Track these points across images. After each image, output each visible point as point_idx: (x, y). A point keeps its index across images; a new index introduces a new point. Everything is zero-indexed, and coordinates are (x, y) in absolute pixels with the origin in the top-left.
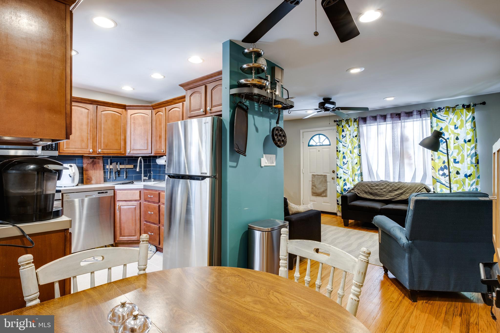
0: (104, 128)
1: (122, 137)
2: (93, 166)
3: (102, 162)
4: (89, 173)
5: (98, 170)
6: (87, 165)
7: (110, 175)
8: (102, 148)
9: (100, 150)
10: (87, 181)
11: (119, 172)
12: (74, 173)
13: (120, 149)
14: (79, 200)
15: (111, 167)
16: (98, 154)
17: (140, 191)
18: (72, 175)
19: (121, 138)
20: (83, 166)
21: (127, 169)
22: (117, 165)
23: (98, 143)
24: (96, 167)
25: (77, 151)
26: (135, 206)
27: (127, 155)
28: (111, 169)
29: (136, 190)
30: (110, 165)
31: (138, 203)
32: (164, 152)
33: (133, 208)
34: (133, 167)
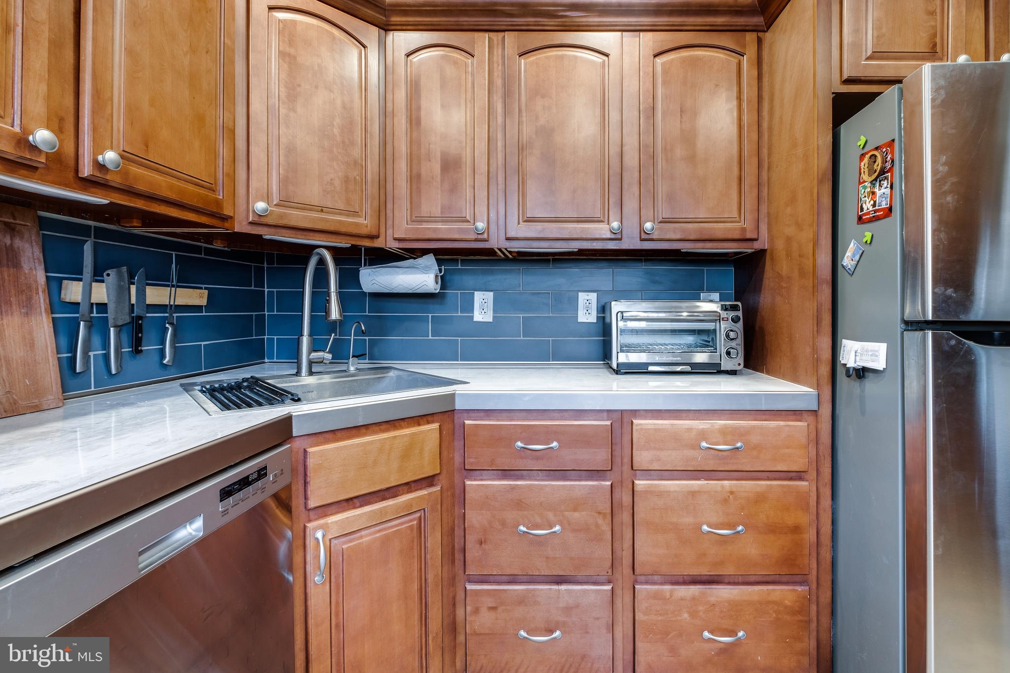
1: (225, 118)
3: (38, 254)
9: (110, 156)
11: (136, 329)
13: (212, 182)
15: (100, 293)
17: (441, 427)
19: (220, 123)
21: (178, 308)
22: (133, 282)
26: (418, 515)
28: (93, 306)
29: (419, 425)
30: (94, 284)
31: (430, 494)
32: (485, 236)
33: (409, 532)
34: (204, 302)
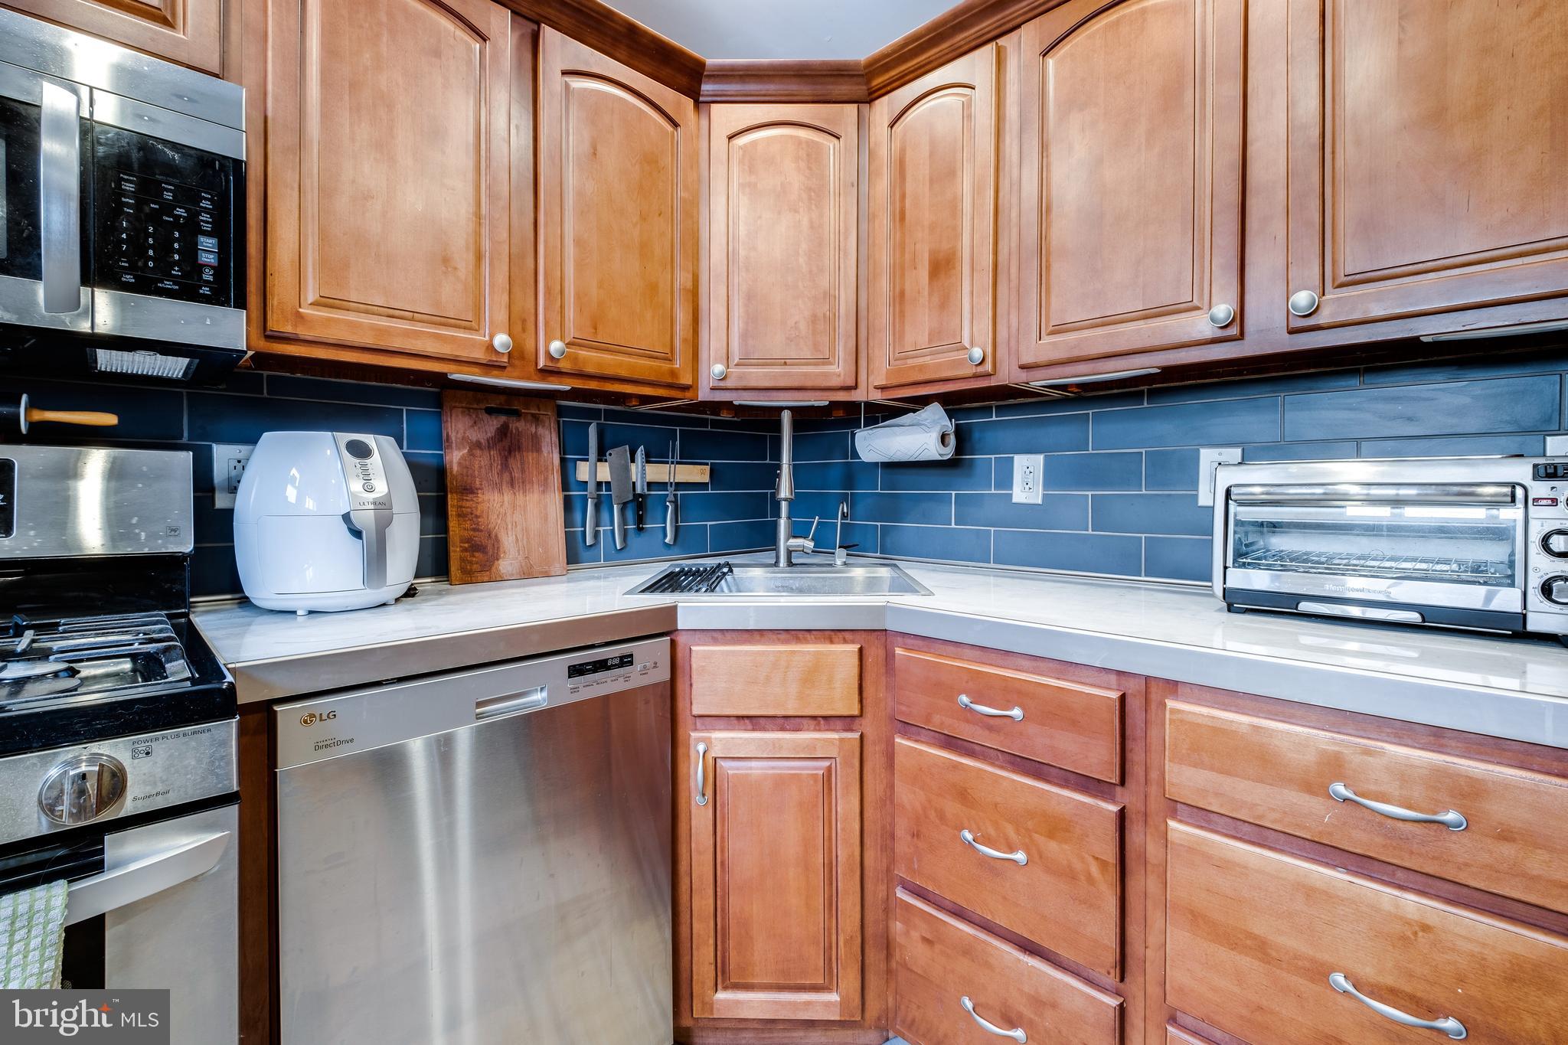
0: (580, 194)
1: (682, 279)
2: (505, 466)
3: (555, 439)
4: (480, 507)
5: (536, 486)
6: (471, 453)
7: (597, 524)
8: (571, 333)
9: (556, 346)
10: (471, 562)
11: (639, 506)
12: (383, 506)
13: (668, 351)
14: (428, 744)
15: (604, 473)
16: (546, 373)
17: (861, 650)
18: (365, 519)
19: (677, 285)
20: (447, 458)
21: (679, 486)
22: (633, 461)
23: (548, 291)
24: (523, 471)
25: (407, 334)
26: (826, 764)
27: (704, 394)
28: (599, 484)
29: (832, 642)
30: (598, 463)
31: (841, 740)
32: (988, 367)
33: (812, 782)
34: (706, 479)
